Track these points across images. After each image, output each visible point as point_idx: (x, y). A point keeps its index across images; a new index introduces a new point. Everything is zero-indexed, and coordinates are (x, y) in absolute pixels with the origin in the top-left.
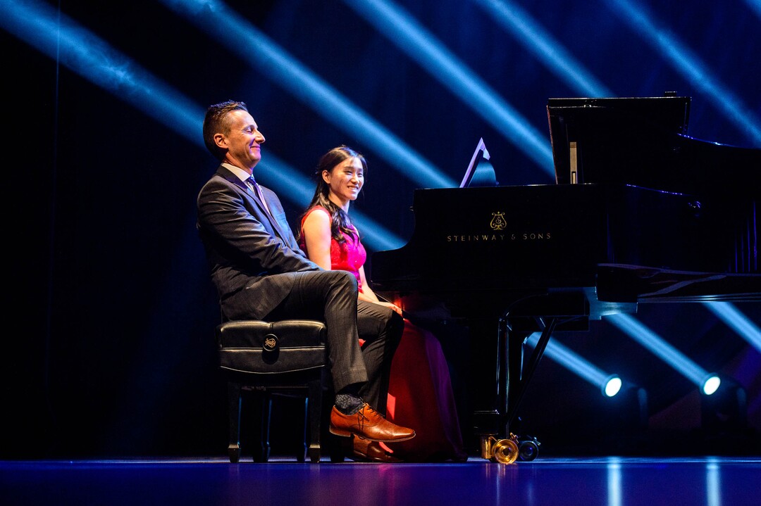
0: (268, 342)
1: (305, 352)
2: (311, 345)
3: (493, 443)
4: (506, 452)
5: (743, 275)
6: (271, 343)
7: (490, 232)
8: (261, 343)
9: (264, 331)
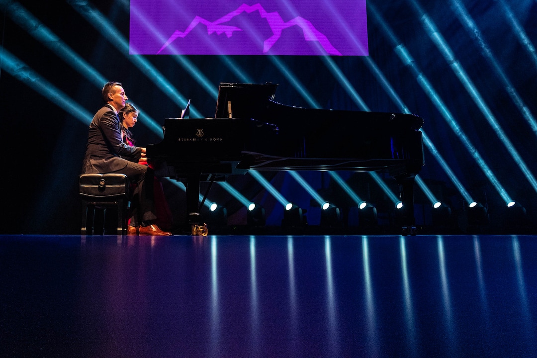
0: (101, 183)
1: (117, 187)
2: (120, 184)
3: (197, 228)
4: (203, 232)
5: (299, 158)
6: (102, 183)
7: (197, 137)
8: (98, 183)
9: (100, 178)
